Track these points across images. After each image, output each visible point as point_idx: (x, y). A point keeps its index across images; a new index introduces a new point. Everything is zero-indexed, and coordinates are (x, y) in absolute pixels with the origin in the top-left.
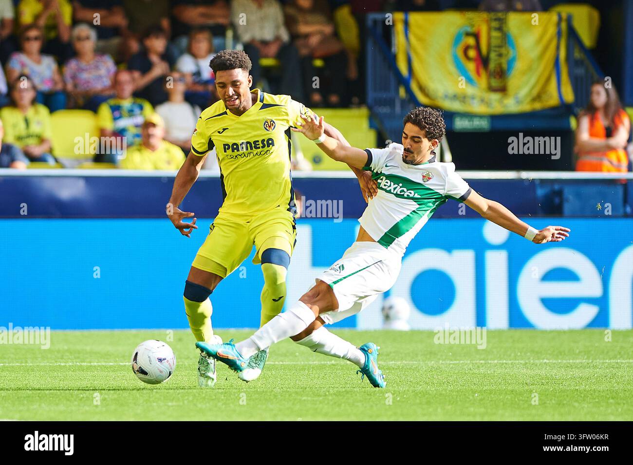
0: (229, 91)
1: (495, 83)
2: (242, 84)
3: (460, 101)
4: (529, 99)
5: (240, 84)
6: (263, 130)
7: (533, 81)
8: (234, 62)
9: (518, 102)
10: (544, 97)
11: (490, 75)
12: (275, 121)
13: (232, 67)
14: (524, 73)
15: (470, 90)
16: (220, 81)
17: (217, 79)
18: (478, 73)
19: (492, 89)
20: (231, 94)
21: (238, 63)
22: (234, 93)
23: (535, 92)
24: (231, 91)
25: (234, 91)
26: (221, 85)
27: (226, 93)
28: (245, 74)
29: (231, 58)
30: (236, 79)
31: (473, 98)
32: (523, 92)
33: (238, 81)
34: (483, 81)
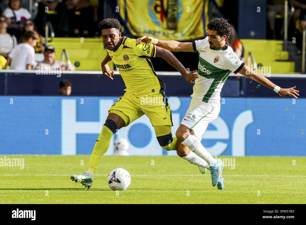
0: (108, 40)
1: (170, 25)
2: (115, 37)
3: (152, 34)
4: (188, 33)
5: (114, 37)
6: (123, 60)
7: (191, 24)
8: (111, 24)
9: (183, 35)
10: (196, 33)
11: (168, 21)
12: (128, 56)
13: (110, 27)
14: (186, 20)
15: (157, 29)
16: (104, 34)
17: (102, 34)
18: (162, 20)
19: (169, 28)
20: (109, 41)
21: (113, 25)
22: (111, 41)
23: (192, 30)
24: (109, 40)
25: (111, 40)
26: (104, 37)
27: (106, 41)
28: (117, 31)
29: (110, 22)
30: (112, 33)
31: (159, 32)
32: (186, 30)
33: (114, 35)
34: (165, 24)
